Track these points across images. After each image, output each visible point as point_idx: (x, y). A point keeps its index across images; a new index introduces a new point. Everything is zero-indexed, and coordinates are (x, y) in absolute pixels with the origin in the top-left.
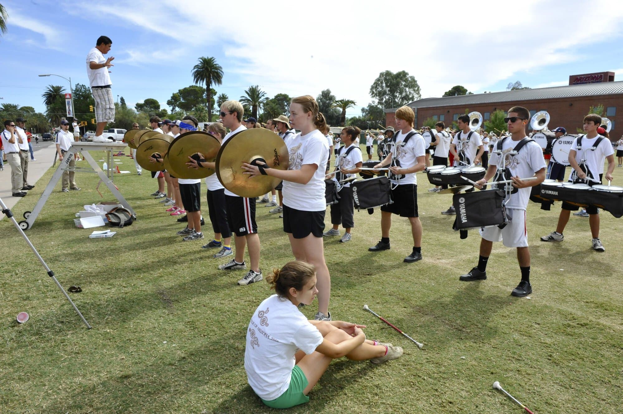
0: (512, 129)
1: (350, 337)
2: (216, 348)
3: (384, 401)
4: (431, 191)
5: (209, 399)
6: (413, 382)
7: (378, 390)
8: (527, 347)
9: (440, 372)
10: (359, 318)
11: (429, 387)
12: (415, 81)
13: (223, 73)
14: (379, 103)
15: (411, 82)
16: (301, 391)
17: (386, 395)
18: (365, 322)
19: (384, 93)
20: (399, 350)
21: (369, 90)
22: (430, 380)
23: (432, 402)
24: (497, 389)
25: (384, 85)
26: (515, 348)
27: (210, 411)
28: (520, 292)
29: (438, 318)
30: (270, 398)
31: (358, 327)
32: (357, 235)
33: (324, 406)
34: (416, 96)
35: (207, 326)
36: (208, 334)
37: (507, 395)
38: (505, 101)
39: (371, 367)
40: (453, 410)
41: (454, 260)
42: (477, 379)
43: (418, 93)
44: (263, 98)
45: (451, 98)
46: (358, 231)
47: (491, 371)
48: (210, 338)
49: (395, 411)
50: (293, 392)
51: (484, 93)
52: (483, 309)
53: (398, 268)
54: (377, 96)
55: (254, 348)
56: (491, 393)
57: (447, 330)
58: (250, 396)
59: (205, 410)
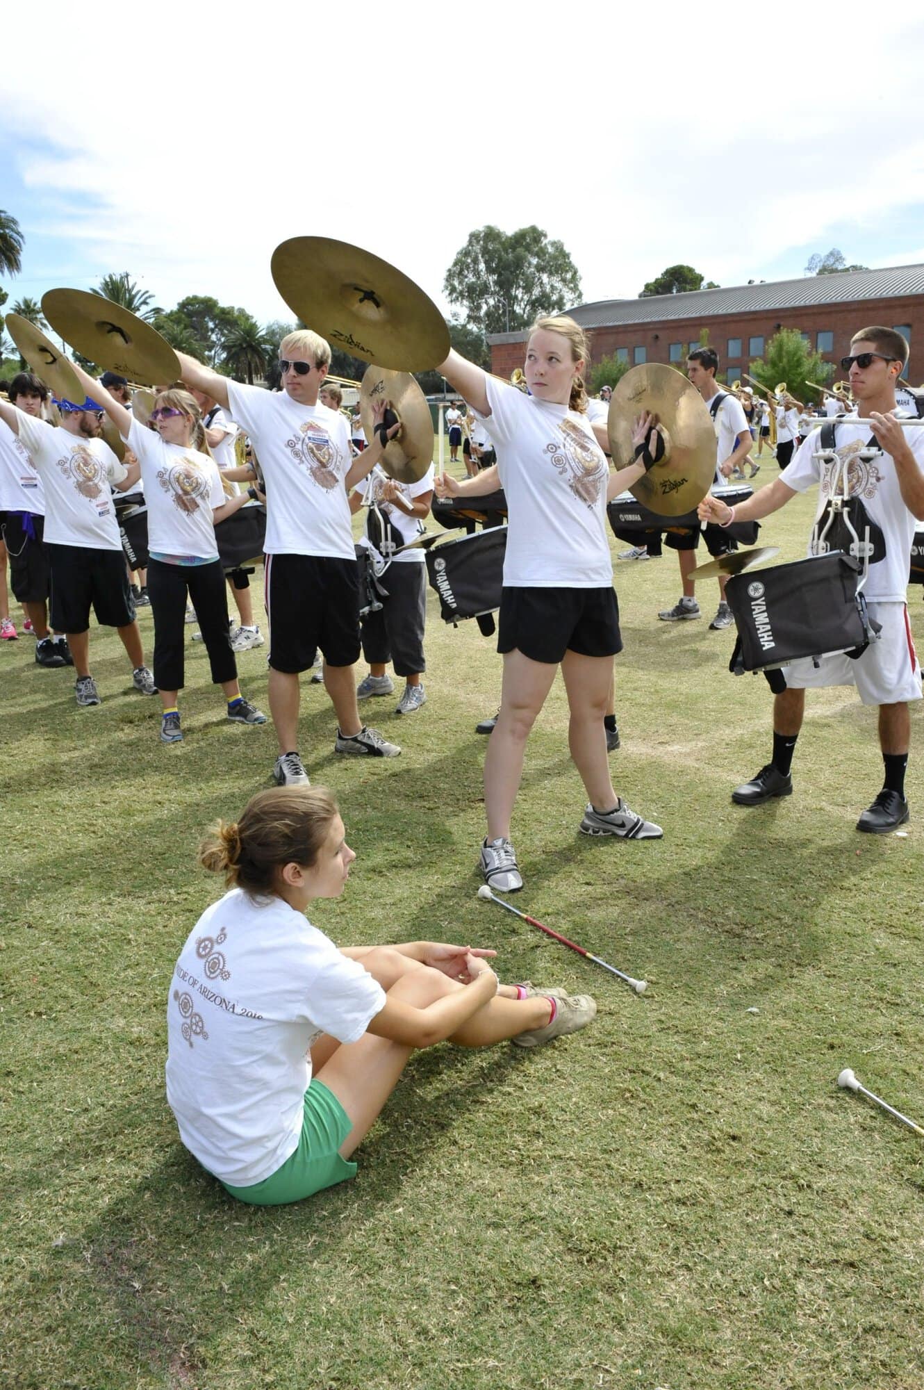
0: (860, 385)
1: (458, 985)
2: (76, 1046)
3: (560, 1151)
4: (627, 557)
5: (71, 1202)
6: (630, 1091)
7: (541, 1121)
8: (913, 969)
9: (699, 1056)
10: (472, 922)
11: (675, 1099)
12: (566, 256)
13: (22, 237)
14: (469, 317)
15: (555, 258)
16: (335, 1150)
17: (564, 1133)
18: (486, 933)
19: (484, 290)
20: (586, 1004)
21: (443, 283)
22: (674, 1079)
23: (685, 1140)
24: (848, 1089)
25: (482, 266)
26: (882, 973)
27: (77, 1236)
28: (881, 820)
29: (677, 907)
30: (249, 1179)
31: (477, 955)
32: (440, 691)
33: (400, 1182)
34: (568, 296)
35: (44, 985)
36: (51, 1009)
37: (878, 1103)
38: (802, 304)
39: (514, 1058)
40: (743, 1159)
41: (703, 744)
42: (793, 1066)
43: (575, 289)
44: (144, 309)
45: (664, 300)
46: (442, 678)
47: (829, 1041)
48: (55, 1019)
49: (591, 1175)
50: (312, 1156)
51: (746, 284)
52: (791, 872)
53: (559, 774)
54: (463, 297)
55: (191, 1045)
56: (834, 1102)
57: (705, 937)
58: (189, 1180)
59: (61, 1235)
